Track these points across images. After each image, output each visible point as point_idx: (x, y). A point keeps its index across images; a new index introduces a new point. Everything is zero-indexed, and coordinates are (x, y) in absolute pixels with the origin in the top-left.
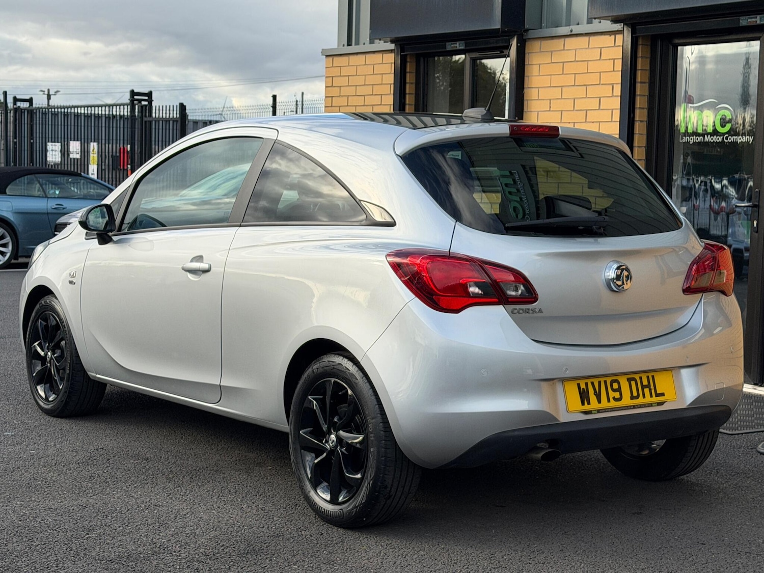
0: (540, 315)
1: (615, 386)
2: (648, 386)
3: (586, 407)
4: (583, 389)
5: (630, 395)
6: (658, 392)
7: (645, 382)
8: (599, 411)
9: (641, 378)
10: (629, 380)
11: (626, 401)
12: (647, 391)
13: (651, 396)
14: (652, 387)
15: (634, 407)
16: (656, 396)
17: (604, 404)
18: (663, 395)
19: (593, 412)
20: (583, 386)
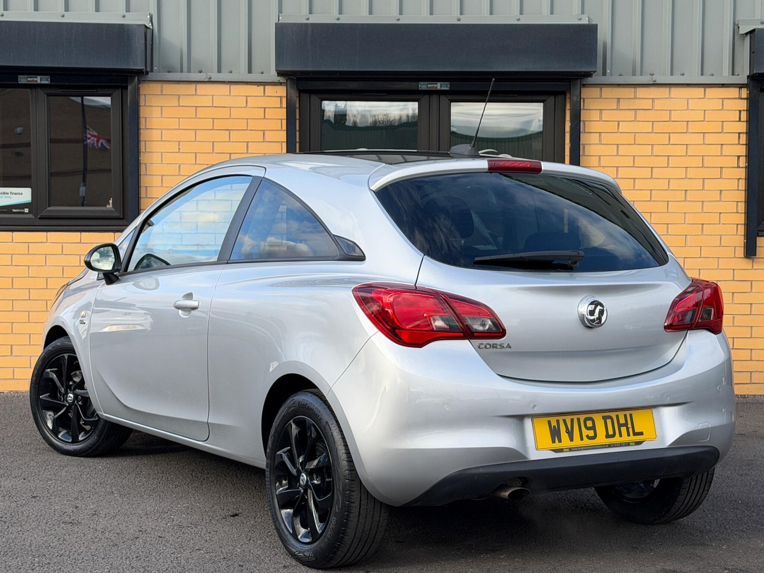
0: (508, 350)
1: (589, 424)
2: (626, 425)
3: (557, 445)
4: (554, 426)
5: (605, 434)
6: (636, 431)
7: (622, 421)
8: (571, 450)
9: (617, 417)
10: (605, 418)
11: (601, 439)
12: (624, 429)
13: (629, 435)
14: (630, 426)
15: (610, 446)
16: (634, 435)
17: (577, 442)
18: (641, 434)
19: (564, 450)
20: (554, 423)
